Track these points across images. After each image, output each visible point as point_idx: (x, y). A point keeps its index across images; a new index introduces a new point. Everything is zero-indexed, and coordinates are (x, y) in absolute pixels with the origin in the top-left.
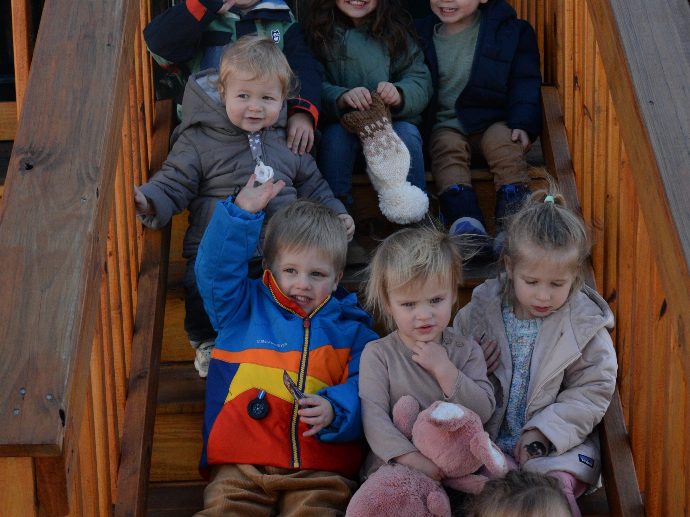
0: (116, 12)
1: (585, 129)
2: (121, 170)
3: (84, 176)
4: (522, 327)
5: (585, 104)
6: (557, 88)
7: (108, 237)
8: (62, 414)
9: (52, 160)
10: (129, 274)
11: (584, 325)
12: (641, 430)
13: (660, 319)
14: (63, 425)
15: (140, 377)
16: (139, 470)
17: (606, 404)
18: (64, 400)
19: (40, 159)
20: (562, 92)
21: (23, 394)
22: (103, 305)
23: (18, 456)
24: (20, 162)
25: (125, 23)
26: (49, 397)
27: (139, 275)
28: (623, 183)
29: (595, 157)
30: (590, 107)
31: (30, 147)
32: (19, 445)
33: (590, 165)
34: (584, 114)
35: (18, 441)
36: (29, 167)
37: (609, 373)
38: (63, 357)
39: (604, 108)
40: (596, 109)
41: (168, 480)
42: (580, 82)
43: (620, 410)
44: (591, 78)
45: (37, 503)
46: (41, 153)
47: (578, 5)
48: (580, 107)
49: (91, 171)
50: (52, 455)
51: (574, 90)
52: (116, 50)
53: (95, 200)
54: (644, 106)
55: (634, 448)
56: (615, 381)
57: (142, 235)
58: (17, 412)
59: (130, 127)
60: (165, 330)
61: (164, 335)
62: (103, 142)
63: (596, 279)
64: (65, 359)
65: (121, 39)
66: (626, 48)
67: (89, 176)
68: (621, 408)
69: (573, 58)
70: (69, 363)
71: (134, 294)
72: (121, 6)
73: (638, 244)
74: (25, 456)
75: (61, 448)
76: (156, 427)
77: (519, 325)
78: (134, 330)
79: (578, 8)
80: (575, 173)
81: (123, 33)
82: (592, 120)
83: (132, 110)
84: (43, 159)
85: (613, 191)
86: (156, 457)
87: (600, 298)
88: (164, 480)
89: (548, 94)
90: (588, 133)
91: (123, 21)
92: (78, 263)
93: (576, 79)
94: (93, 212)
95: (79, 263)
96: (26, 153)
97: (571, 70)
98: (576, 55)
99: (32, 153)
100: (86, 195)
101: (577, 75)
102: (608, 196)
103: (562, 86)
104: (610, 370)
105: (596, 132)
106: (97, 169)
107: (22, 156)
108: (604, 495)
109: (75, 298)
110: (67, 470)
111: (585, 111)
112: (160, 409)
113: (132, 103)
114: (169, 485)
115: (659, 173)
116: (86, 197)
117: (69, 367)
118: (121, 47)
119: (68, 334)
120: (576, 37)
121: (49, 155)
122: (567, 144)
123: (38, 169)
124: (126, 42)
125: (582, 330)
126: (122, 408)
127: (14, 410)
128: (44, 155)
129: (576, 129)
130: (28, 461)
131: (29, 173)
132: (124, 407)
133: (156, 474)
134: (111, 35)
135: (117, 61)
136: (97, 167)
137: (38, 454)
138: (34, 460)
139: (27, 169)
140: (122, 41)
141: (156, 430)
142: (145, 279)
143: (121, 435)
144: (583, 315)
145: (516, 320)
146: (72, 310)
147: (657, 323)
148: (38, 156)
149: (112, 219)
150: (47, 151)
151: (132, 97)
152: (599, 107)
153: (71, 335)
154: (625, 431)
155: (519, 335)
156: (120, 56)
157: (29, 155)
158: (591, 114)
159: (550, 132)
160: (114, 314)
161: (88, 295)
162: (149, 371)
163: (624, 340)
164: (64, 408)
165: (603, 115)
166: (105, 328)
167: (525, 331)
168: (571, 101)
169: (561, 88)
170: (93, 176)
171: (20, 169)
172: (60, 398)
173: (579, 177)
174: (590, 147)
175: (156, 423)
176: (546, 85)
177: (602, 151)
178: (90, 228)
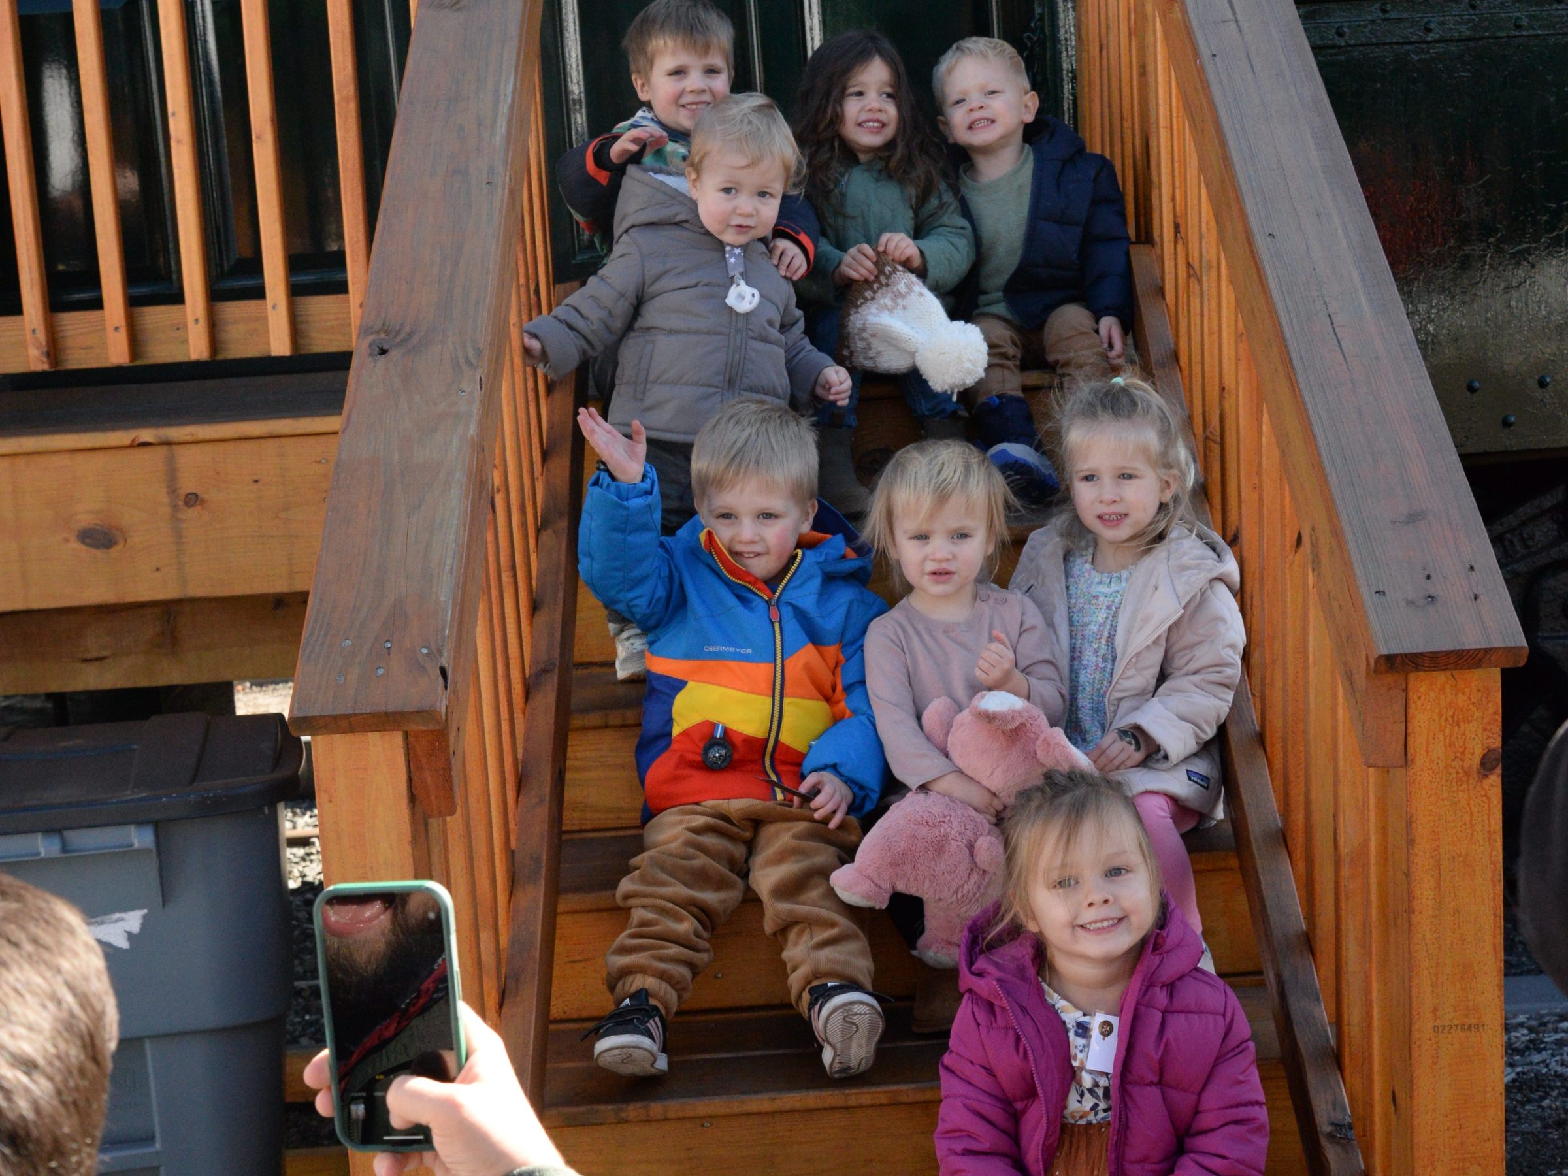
0: (498, 138)
1: (1192, 299)
2: (509, 371)
3: (462, 360)
4: (1100, 583)
5: (1191, 261)
6: (1153, 246)
7: (495, 466)
8: (443, 672)
9: (415, 340)
10: (524, 525)
11: (1189, 572)
12: (1276, 722)
13: (1296, 552)
14: (446, 688)
15: (545, 671)
16: (547, 798)
17: (1230, 696)
18: (445, 654)
19: (398, 339)
20: (1159, 252)
21: (389, 648)
22: (491, 559)
23: (385, 730)
24: (370, 346)
25: (511, 154)
26: (425, 651)
27: (538, 531)
28: (1243, 365)
29: (1206, 336)
30: (1196, 265)
31: (383, 325)
32: (386, 713)
33: (1200, 352)
34: (1189, 276)
35: (383, 708)
36: (383, 352)
37: (1231, 652)
38: (443, 599)
39: (1215, 264)
40: (1204, 264)
41: (589, 827)
42: (1182, 229)
43: (1248, 698)
44: (1196, 220)
45: (412, 799)
46: (398, 332)
47: (1178, 116)
48: (1184, 268)
49: (471, 353)
50: (431, 727)
51: (1176, 243)
52: (500, 190)
53: (478, 394)
54: (1260, 241)
55: (1268, 749)
56: (1239, 662)
57: (542, 475)
58: (381, 671)
59: (520, 311)
60: (578, 616)
61: (577, 623)
62: (485, 314)
63: (1213, 517)
64: (445, 602)
65: (505, 175)
66: (1235, 160)
67: (467, 360)
68: (1250, 696)
69: (1173, 199)
70: (450, 606)
71: (533, 557)
72: (504, 129)
73: (1264, 449)
74: (393, 730)
75: (444, 717)
76: (569, 749)
77: (1097, 580)
78: (535, 607)
79: (1177, 121)
80: (1180, 368)
81: (508, 167)
82: (1200, 282)
83: (522, 290)
84: (402, 341)
85: (1229, 382)
86: (570, 794)
87: (1217, 537)
88: (584, 827)
89: (1140, 257)
90: (1195, 303)
91: (507, 150)
92: (457, 475)
93: (1177, 227)
94: (476, 408)
95: (459, 476)
96: (378, 332)
97: (1171, 217)
98: (1177, 191)
99: (387, 333)
100: (465, 386)
101: (1179, 221)
102: (1223, 389)
103: (1159, 244)
104: (1232, 646)
105: (1206, 298)
106: (479, 352)
107: (372, 337)
108: (1228, 827)
109: (455, 522)
110: (451, 753)
111: (1191, 272)
112: (576, 721)
113: (522, 281)
114: (591, 835)
115: (1282, 332)
116: (466, 388)
117: (450, 612)
118: (507, 186)
119: (447, 568)
120: (1176, 165)
121: (411, 334)
122: (1169, 327)
123: (394, 354)
124: (513, 181)
125: (1184, 579)
126: (521, 716)
127: (378, 668)
128: (403, 335)
129: (1180, 300)
130: (398, 738)
131: (383, 358)
132: (524, 713)
133: (571, 819)
134: (491, 170)
135: (501, 207)
136: (478, 349)
137: (413, 727)
138: (406, 735)
139: (380, 354)
140: (508, 179)
141: (570, 754)
142: (546, 536)
143: (520, 756)
144: (1185, 560)
145: (1094, 573)
146: (452, 537)
147: (1291, 557)
148: (395, 337)
149: (499, 439)
150: (407, 329)
151: (522, 270)
152: (1209, 262)
153: (452, 569)
154: (1255, 728)
155: (1094, 594)
156: (506, 200)
157: (383, 336)
158: (1198, 272)
159: (1143, 309)
160: (506, 578)
161: (472, 524)
162: (557, 664)
163: (1252, 597)
164: (446, 665)
165: (1214, 273)
166: (494, 593)
167: (1103, 589)
168: (1173, 263)
169: (1158, 247)
170: (473, 360)
171: (371, 355)
172: (440, 652)
173: (1186, 373)
174: (1198, 322)
175: (569, 743)
176: (1138, 241)
177: (1216, 328)
178: (473, 430)
